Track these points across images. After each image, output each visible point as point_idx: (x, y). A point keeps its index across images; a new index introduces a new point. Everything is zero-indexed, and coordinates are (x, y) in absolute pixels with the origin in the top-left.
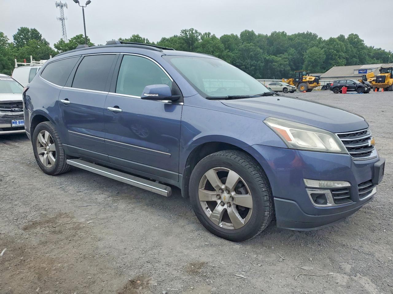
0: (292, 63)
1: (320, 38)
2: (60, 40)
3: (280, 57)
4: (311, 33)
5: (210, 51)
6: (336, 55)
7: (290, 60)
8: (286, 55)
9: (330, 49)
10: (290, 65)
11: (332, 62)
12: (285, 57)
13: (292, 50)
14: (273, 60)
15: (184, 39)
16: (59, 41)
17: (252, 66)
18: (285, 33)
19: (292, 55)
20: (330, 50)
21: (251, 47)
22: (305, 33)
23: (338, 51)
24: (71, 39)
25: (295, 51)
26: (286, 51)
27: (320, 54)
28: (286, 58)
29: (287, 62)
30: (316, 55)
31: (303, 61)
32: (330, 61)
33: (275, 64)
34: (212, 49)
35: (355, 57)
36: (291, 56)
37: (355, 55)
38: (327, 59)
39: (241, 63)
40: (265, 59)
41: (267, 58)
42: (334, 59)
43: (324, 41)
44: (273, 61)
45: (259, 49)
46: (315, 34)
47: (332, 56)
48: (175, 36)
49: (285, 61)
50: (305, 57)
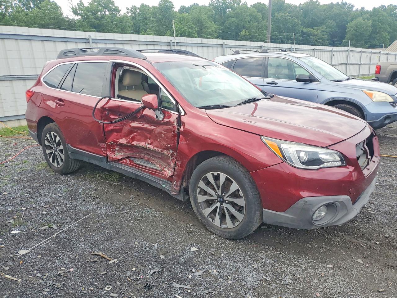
0: (330, 38)
1: (363, 8)
2: (79, 2)
3: (318, 30)
4: (346, 3)
5: (246, 21)
6: (380, 28)
7: (328, 33)
9: (374, 21)
10: (328, 39)
12: (322, 29)
13: (331, 22)
14: (311, 33)
15: (215, 6)
16: (78, 4)
17: (288, 39)
18: (319, 2)
19: (330, 28)
21: (289, 18)
22: (340, 3)
23: (383, 24)
24: (92, 1)
25: (333, 23)
26: (323, 23)
27: (367, 27)
28: (324, 32)
29: (326, 36)
30: (363, 27)
31: (345, 35)
33: (314, 37)
34: (249, 19)
38: (374, 32)
39: (278, 36)
40: (302, 31)
41: (305, 30)
42: (378, 33)
43: (367, 12)
45: (296, 20)
46: (351, 4)
47: (377, 29)
48: (194, 4)
49: (323, 35)
50: (350, 31)
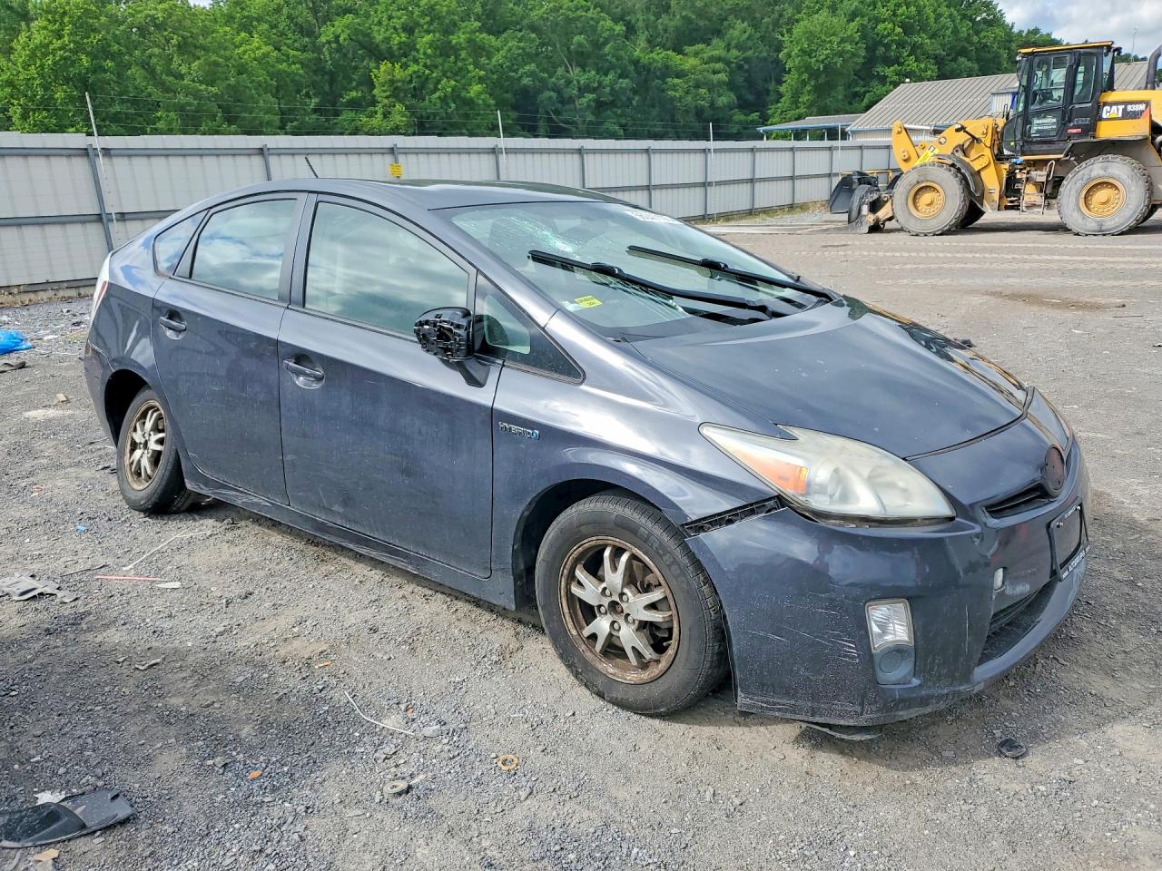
0: (740, 80)
3: (696, 54)
6: (902, 44)
7: (734, 66)
8: (717, 48)
9: (878, 20)
10: (731, 86)
11: (889, 71)
12: (715, 54)
13: (740, 29)
14: (667, 67)
17: (583, 90)
19: (739, 47)
20: (881, 26)
23: (907, 29)
25: (750, 30)
26: (718, 33)
27: (843, 40)
28: (719, 59)
29: (723, 77)
30: (830, 42)
31: (778, 71)
32: (880, 69)
33: (676, 81)
35: (963, 52)
36: (735, 52)
37: (964, 47)
38: (871, 61)
39: (542, 80)
40: (637, 61)
41: (646, 59)
42: (897, 61)
44: (667, 71)
47: (887, 46)
49: (715, 72)
50: (789, 55)
